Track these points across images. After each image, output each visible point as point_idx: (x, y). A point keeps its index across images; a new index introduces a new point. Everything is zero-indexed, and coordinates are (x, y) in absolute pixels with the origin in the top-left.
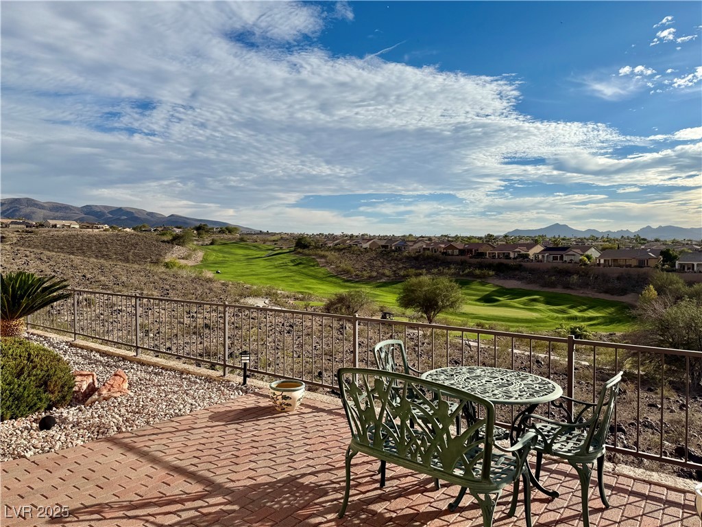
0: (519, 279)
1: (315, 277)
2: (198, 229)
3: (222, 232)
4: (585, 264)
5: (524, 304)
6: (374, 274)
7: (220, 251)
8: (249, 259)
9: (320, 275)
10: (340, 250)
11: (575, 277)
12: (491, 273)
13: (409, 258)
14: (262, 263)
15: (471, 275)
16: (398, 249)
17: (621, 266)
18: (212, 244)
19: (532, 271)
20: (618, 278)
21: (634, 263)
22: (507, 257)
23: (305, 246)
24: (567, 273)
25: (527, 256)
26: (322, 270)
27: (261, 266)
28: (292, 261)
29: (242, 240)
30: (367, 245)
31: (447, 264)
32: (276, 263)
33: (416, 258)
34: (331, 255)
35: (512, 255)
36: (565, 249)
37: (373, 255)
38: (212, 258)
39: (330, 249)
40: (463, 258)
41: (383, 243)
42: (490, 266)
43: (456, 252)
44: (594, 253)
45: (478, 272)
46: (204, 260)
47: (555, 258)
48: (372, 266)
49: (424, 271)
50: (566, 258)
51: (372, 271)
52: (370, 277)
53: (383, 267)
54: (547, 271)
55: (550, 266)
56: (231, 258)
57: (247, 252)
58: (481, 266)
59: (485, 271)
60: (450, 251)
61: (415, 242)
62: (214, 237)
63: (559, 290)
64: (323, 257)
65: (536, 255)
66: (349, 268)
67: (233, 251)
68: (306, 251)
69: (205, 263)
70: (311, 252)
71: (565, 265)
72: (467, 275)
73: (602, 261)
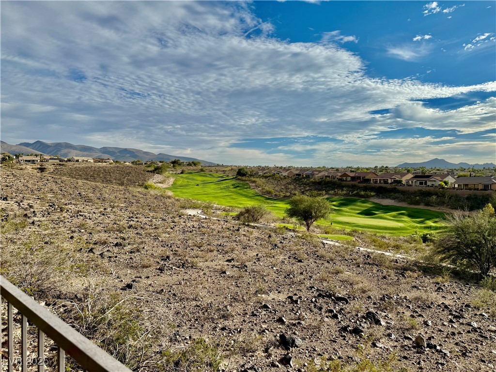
0: (393, 199)
1: (246, 196)
2: (174, 163)
3: (189, 165)
4: (443, 188)
5: (394, 216)
6: (288, 194)
7: (186, 178)
8: (205, 183)
9: (250, 195)
10: (266, 177)
11: (434, 197)
12: (372, 194)
13: (314, 183)
14: (213, 186)
15: (358, 195)
16: (308, 177)
17: (470, 189)
18: (182, 173)
19: (403, 193)
20: (468, 198)
21: (481, 187)
22: (386, 182)
23: (244, 175)
24: (429, 194)
25: (400, 182)
26: (252, 191)
27: (211, 189)
28: (233, 185)
29: (202, 170)
30: (285, 174)
31: (341, 187)
32: (222, 186)
33: (319, 183)
34: (260, 181)
35: (390, 181)
36: (429, 177)
37: (289, 181)
38: (179, 183)
39: (260, 177)
40: (353, 183)
41: (297, 172)
42: (372, 189)
43: (349, 179)
44: (450, 180)
45: (362, 193)
46: (174, 184)
47: (421, 183)
48: (287, 188)
49: (324, 192)
50: (429, 183)
51: (287, 192)
52: (285, 196)
53: (295, 189)
54: (414, 193)
55: (417, 189)
56: (193, 182)
57: (205, 178)
58: (365, 189)
59: (369, 193)
60: (344, 178)
61: (320, 172)
62: (184, 168)
63: (421, 207)
64: (254, 182)
65: (407, 181)
66: (271, 190)
67: (195, 178)
68: (244, 178)
69: (174, 187)
70: (247, 178)
71: (428, 189)
72: (355, 195)
73: (456, 186)
